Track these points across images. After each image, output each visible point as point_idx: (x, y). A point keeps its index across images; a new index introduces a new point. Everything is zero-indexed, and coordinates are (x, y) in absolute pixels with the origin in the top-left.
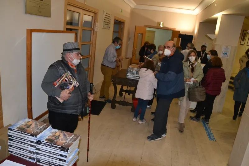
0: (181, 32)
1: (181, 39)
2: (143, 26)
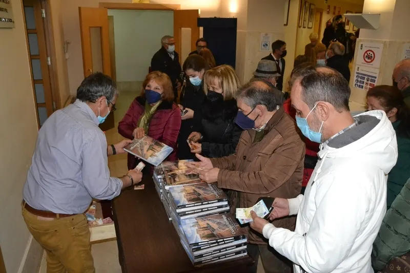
0: (199, 13)
1: (201, 29)
2: (97, 6)
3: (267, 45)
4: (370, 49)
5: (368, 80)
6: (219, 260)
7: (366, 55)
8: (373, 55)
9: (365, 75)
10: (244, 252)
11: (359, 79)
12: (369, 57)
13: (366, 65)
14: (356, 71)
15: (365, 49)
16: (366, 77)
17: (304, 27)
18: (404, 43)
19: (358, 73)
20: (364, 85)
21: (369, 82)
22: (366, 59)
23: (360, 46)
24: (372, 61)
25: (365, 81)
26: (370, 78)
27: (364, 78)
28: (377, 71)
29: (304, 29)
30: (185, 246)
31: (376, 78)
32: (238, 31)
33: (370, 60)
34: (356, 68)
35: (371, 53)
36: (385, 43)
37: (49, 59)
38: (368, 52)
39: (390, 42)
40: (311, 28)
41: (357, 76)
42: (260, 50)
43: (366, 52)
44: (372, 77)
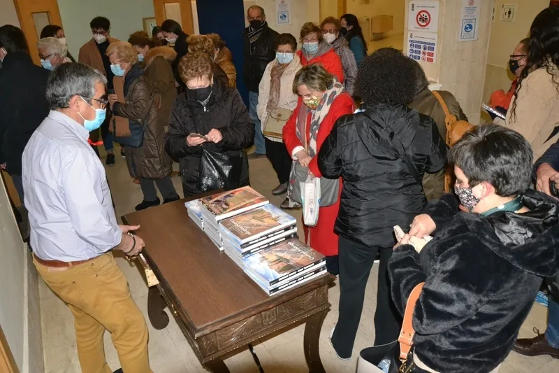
3: (285, 16)
4: (424, 9)
5: (425, 49)
7: (419, 17)
8: (428, 17)
9: (422, 43)
11: (414, 49)
12: (423, 20)
13: (421, 29)
14: (409, 38)
15: (417, 10)
16: (422, 45)
19: (412, 41)
20: (421, 55)
21: (427, 51)
22: (420, 23)
23: (411, 6)
24: (427, 24)
25: (422, 50)
26: (427, 46)
27: (420, 47)
28: (436, 36)
31: (434, 44)
33: (424, 24)
34: (409, 35)
35: (426, 14)
38: (422, 14)
41: (411, 45)
42: (277, 23)
43: (419, 13)
44: (430, 44)
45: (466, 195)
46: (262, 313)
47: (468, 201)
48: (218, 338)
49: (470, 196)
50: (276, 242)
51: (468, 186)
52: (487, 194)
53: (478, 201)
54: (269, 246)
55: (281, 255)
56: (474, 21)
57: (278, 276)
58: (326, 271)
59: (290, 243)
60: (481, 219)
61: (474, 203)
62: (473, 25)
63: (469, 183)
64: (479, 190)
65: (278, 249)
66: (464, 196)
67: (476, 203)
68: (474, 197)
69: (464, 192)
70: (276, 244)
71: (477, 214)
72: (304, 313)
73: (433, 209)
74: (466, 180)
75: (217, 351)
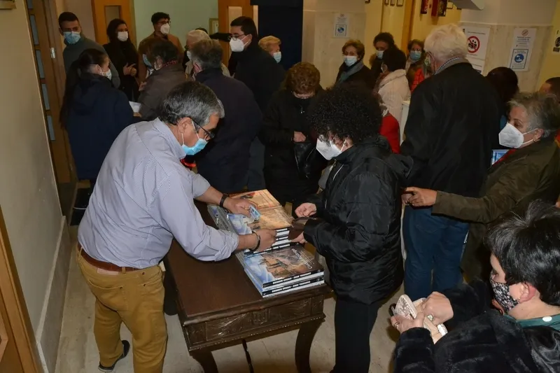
1: (256, 8)
3: (343, 29)
4: (474, 35)
6: (292, 290)
7: (469, 42)
8: (477, 43)
10: (321, 279)
12: (472, 46)
17: (392, 5)
18: (515, 27)
22: (469, 48)
24: (475, 51)
28: (482, 63)
29: (391, 7)
30: (251, 275)
32: (305, 10)
33: (473, 50)
35: (475, 40)
36: (492, 28)
37: (53, 51)
38: (472, 39)
39: (497, 26)
40: (402, 6)
42: (334, 36)
43: (469, 39)
45: (501, 293)
46: (254, 313)
47: (503, 300)
48: (207, 329)
49: (507, 295)
50: (281, 247)
51: (504, 282)
52: (529, 299)
53: (516, 303)
54: (273, 250)
55: (281, 260)
56: (526, 51)
57: (274, 279)
58: (323, 282)
59: (293, 250)
60: (516, 331)
61: (510, 304)
62: (525, 55)
63: (506, 279)
64: (518, 290)
65: (281, 254)
66: (498, 292)
67: (512, 305)
68: (511, 297)
69: (498, 288)
70: (279, 249)
71: (512, 323)
72: (297, 320)
73: (458, 294)
74: (502, 274)
75: (205, 341)
